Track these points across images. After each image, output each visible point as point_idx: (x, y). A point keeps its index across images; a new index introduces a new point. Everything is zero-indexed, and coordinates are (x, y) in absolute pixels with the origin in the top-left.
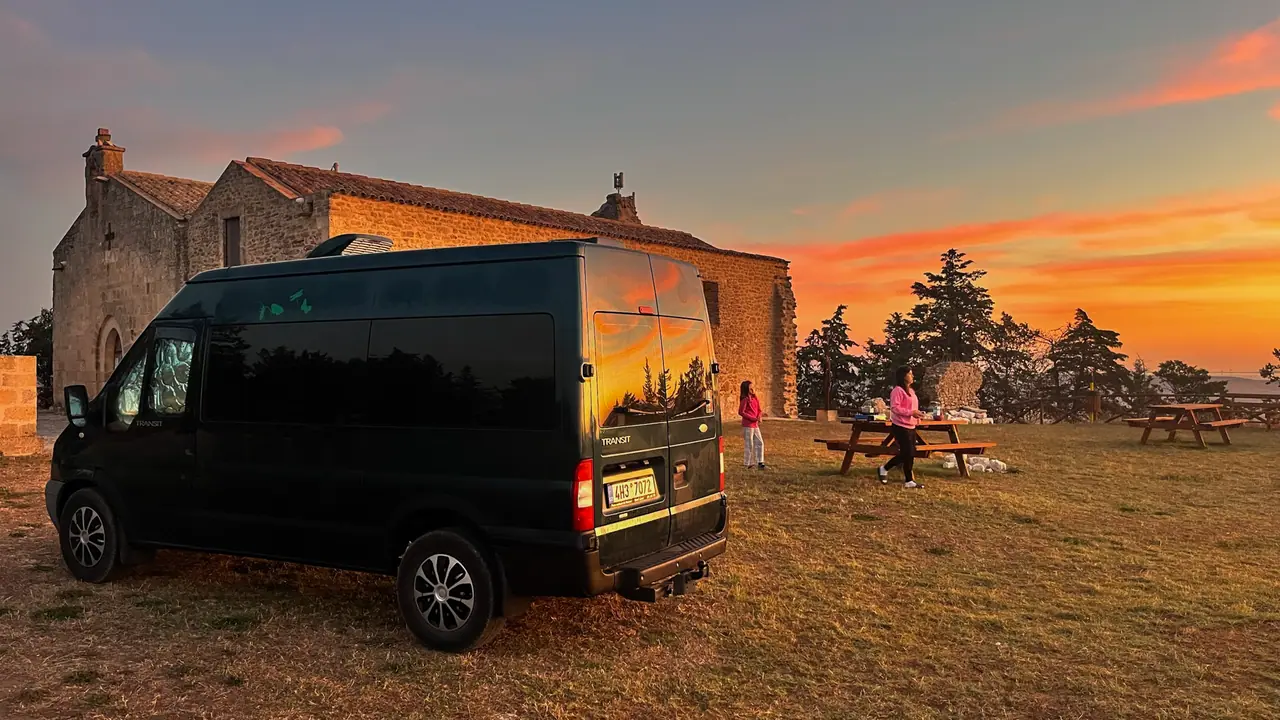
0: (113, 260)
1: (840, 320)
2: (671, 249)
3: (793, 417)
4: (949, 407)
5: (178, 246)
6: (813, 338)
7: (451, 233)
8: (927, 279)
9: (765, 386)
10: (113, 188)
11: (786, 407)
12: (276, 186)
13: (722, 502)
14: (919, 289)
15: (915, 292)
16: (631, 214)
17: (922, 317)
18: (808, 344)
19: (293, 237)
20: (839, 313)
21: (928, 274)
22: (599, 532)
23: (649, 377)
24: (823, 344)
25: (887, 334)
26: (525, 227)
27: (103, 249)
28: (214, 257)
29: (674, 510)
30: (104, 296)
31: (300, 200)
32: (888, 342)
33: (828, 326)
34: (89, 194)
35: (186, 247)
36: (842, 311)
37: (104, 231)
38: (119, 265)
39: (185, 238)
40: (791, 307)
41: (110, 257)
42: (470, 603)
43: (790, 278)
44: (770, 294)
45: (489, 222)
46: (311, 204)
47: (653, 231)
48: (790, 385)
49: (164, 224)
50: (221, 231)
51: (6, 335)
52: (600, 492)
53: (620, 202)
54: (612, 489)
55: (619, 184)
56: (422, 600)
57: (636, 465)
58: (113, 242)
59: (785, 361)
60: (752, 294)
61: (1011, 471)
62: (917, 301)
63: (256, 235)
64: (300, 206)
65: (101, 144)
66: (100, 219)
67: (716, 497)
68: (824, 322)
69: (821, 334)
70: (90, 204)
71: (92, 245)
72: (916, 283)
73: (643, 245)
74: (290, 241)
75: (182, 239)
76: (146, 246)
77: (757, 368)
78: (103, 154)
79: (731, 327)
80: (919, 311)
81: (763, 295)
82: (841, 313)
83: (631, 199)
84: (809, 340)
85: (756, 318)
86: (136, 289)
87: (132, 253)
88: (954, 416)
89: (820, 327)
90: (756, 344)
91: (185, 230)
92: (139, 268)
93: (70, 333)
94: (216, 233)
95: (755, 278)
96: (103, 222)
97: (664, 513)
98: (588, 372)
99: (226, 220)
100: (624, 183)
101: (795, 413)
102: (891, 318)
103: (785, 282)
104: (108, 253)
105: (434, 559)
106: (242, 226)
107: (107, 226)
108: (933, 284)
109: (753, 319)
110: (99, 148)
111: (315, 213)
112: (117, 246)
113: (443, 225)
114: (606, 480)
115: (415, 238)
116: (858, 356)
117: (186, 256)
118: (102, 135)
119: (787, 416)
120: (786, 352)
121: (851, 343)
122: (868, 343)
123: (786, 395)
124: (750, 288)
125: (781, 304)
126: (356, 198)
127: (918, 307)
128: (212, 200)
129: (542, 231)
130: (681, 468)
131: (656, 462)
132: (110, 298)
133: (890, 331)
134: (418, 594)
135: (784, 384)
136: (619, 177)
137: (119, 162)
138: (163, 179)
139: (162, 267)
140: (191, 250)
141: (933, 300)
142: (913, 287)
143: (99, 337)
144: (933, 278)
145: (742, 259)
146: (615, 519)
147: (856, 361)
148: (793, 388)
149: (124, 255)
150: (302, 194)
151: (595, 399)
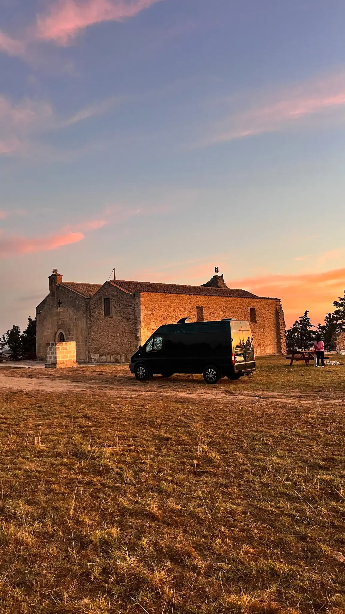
0: (61, 310)
1: (307, 316)
2: (238, 298)
3: (285, 354)
4: (341, 349)
5: (87, 306)
6: (296, 324)
7: (172, 300)
8: (339, 300)
9: (274, 344)
10: (61, 288)
11: (282, 351)
12: (122, 289)
13: (255, 363)
14: (336, 304)
15: (334, 305)
16: (222, 282)
17: (338, 314)
18: (294, 327)
19: (128, 304)
20: (306, 314)
21: (339, 298)
22: (235, 364)
23: (240, 341)
24: (301, 326)
25: (326, 321)
26: (192, 296)
27: (57, 307)
28: (100, 310)
29: (246, 363)
30: (57, 322)
31: (131, 293)
32: (327, 324)
33: (302, 319)
34: (51, 289)
35: (90, 307)
36: (307, 313)
37: (57, 302)
38: (63, 312)
39: (89, 304)
40: (282, 315)
41: (60, 310)
42: (216, 376)
43: (281, 305)
44: (274, 311)
45: (182, 295)
46: (134, 295)
47: (232, 290)
48: (283, 343)
49: (81, 299)
50: (103, 302)
51: (4, 335)
52: (235, 358)
53: (218, 278)
54: (237, 358)
55: (217, 270)
56: (207, 377)
57: (240, 355)
58: (61, 305)
59: (281, 335)
60: (268, 312)
61: (340, 364)
62: (335, 308)
63: (115, 303)
64: (130, 295)
65: (55, 274)
66: (55, 297)
67: (254, 361)
68: (301, 318)
69: (299, 322)
70: (51, 292)
71: (52, 306)
72: (335, 302)
73: (229, 298)
74: (128, 305)
75: (88, 304)
76: (74, 306)
77: (271, 337)
78: (56, 277)
79: (261, 323)
80: (337, 312)
81: (271, 311)
82: (307, 314)
83: (222, 276)
84: (294, 325)
85: (270, 319)
86: (70, 319)
87: (68, 309)
88: (343, 352)
89: (299, 320)
90: (270, 329)
91: (89, 301)
92: (72, 313)
93: (43, 334)
94: (101, 302)
95: (269, 306)
96: (57, 298)
97: (245, 363)
98: (233, 340)
99: (105, 299)
100: (219, 271)
101: (286, 353)
102: (327, 315)
103: (279, 306)
104: (59, 308)
105: (209, 370)
106: (110, 300)
107: (59, 299)
108: (341, 301)
109: (269, 320)
110: (55, 275)
111: (136, 297)
112: (62, 306)
113: (170, 298)
114: (236, 357)
115: (162, 302)
116: (315, 331)
117: (90, 309)
118: (55, 271)
119: (283, 354)
120: (281, 331)
121: (311, 326)
122: (318, 325)
123: (282, 347)
124: (267, 309)
125: (278, 314)
126: (147, 292)
127: (336, 311)
128: (99, 292)
129: (197, 296)
130: (247, 356)
131: (243, 354)
132: (60, 322)
133: (327, 320)
134: (207, 376)
135: (281, 343)
136: (217, 268)
137: (61, 279)
138: (74, 284)
139: (81, 312)
140: (92, 308)
141: (342, 308)
142: (334, 303)
143: (55, 335)
144: (341, 299)
145: (263, 300)
146: (237, 363)
147: (314, 333)
148: (285, 344)
149: (66, 309)
150: (131, 292)
151: (234, 344)
